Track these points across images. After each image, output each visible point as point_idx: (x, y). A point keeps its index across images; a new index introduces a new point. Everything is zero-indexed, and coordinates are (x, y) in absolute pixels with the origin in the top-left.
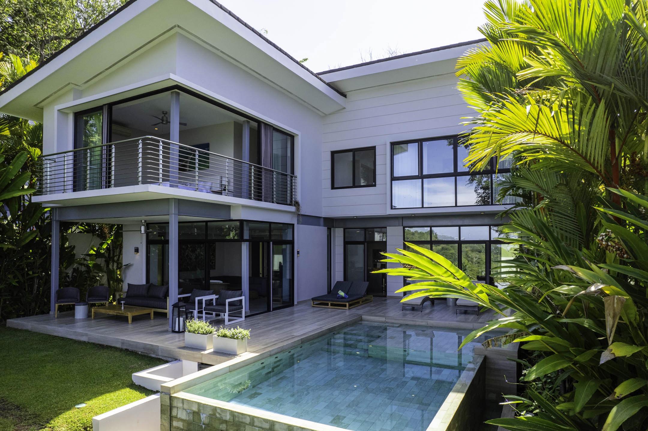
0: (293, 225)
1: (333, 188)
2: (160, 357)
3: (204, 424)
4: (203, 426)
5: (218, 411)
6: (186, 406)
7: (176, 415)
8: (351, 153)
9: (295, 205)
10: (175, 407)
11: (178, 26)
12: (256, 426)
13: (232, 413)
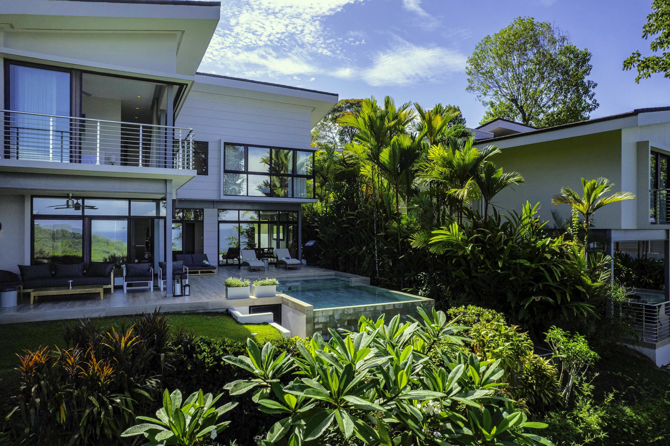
2: (210, 311)
3: (336, 320)
5: (346, 310)
6: (324, 314)
7: (317, 321)
10: (317, 317)
13: (354, 309)
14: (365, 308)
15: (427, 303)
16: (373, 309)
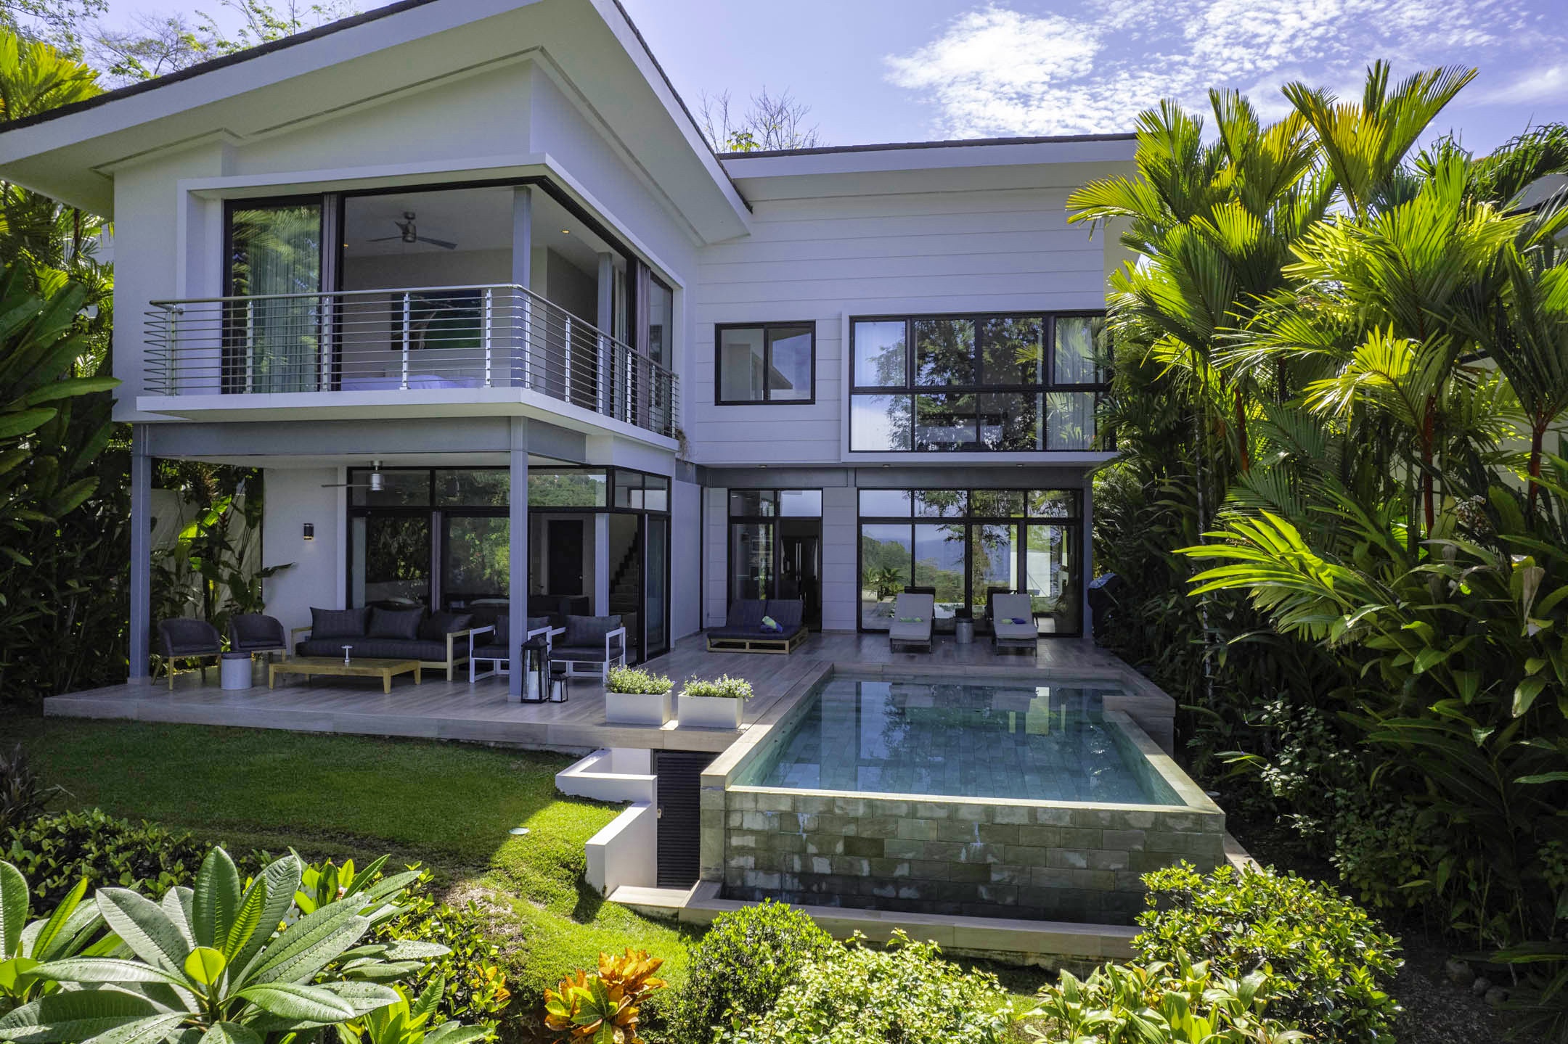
0: (669, 479)
1: (718, 402)
2: (551, 749)
3: (805, 831)
4: (805, 836)
5: (840, 803)
6: (761, 806)
7: (738, 824)
8: (761, 331)
9: (677, 438)
10: (736, 811)
11: (542, 50)
12: (921, 818)
13: (870, 803)
14: (914, 805)
15: (1188, 824)
16: (942, 814)
